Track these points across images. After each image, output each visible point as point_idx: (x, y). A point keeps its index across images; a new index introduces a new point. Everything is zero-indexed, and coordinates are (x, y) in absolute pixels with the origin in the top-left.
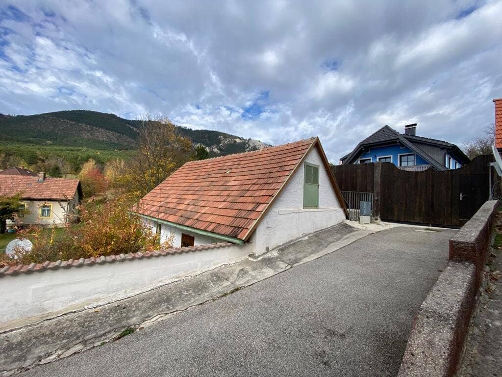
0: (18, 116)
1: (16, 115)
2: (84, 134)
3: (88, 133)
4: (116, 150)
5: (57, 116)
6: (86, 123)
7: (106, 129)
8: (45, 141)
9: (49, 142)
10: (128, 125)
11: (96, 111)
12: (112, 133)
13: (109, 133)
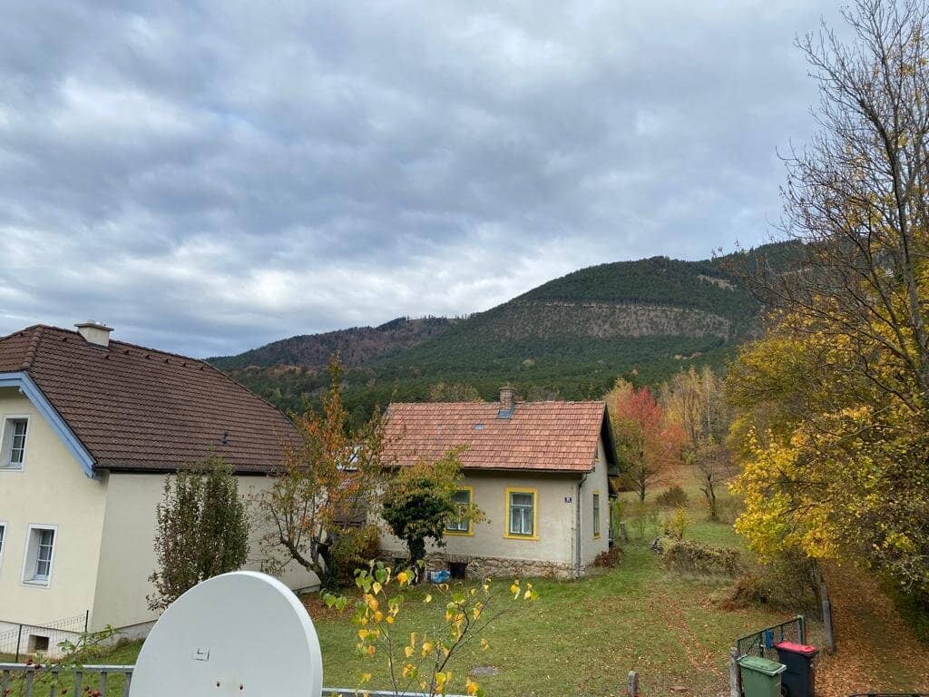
0: (472, 316)
1: (469, 314)
2: (596, 329)
3: (605, 322)
4: (677, 357)
5: (539, 298)
6: (599, 299)
7: (647, 302)
8: (521, 362)
9: (528, 361)
10: (701, 277)
11: (616, 261)
12: (664, 311)
13: (655, 312)
